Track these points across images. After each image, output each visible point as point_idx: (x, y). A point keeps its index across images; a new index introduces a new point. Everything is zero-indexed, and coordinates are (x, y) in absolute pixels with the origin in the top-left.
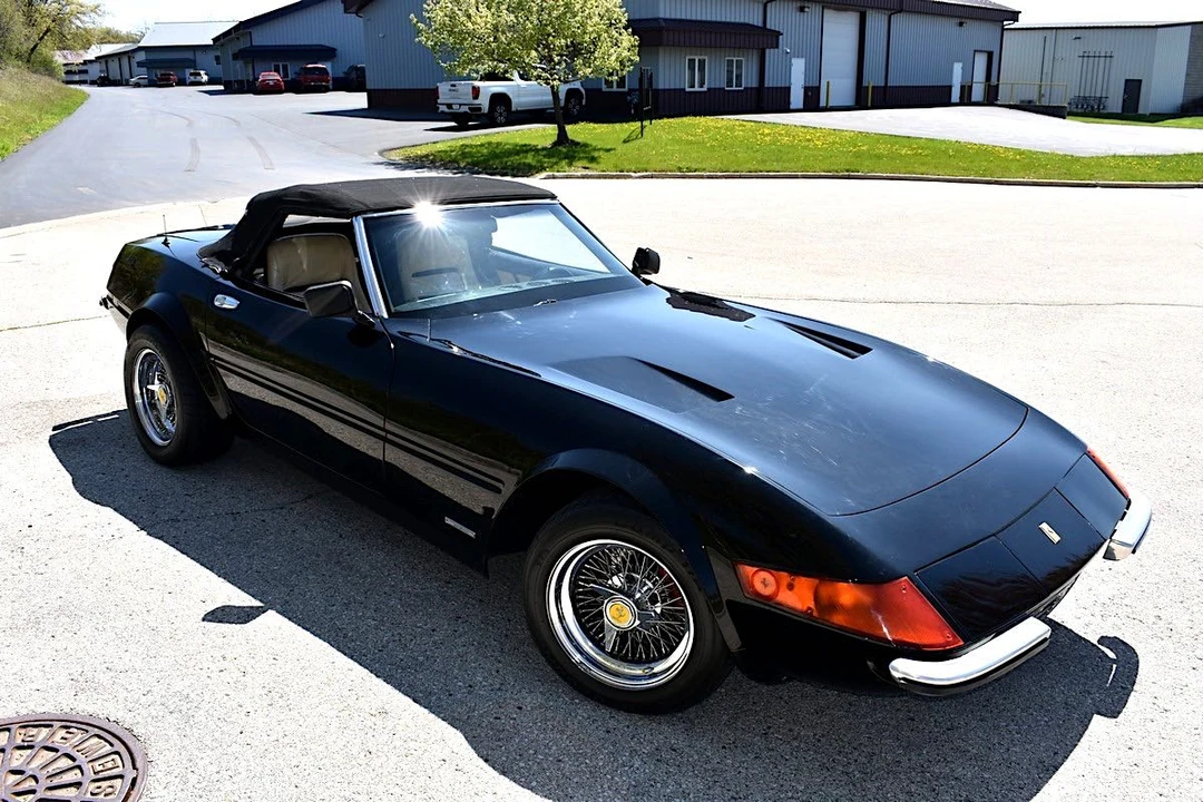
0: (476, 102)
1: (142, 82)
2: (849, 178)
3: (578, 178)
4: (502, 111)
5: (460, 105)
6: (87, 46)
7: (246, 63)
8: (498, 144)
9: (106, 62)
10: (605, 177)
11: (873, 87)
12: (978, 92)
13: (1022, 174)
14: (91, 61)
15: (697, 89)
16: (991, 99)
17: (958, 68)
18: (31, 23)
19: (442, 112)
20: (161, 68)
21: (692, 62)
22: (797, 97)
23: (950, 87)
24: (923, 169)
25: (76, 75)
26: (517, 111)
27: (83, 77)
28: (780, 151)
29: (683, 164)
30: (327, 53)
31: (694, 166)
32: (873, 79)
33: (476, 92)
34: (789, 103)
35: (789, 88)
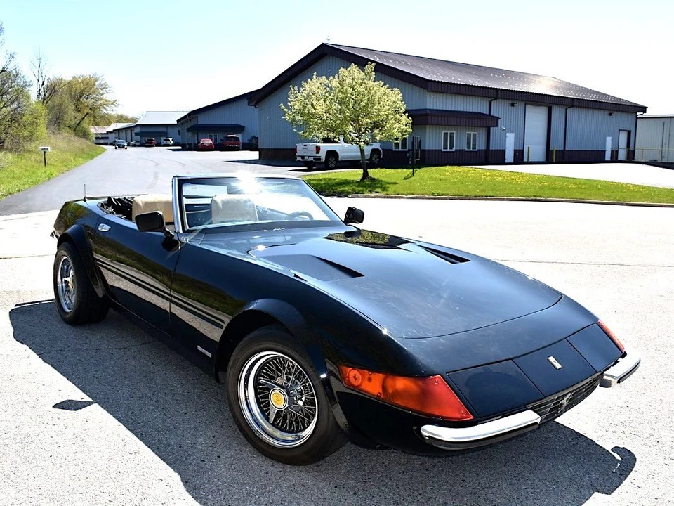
0: (318, 155)
1: (137, 144)
2: (536, 200)
3: (372, 197)
4: (333, 161)
5: (309, 157)
6: (109, 124)
7: (194, 133)
8: (330, 179)
9: (119, 133)
10: (388, 197)
11: (556, 151)
12: (622, 154)
13: (643, 199)
14: (111, 132)
15: (448, 150)
16: (630, 158)
17: (609, 140)
18: (78, 109)
19: (299, 161)
20: (147, 136)
21: (446, 134)
22: (510, 156)
23: (604, 152)
24: (582, 196)
25: (102, 140)
26: (342, 161)
27: (106, 141)
28: (495, 185)
29: (436, 191)
30: (240, 129)
31: (441, 192)
32: (557, 145)
33: (318, 149)
34: (505, 159)
35: (505, 150)
